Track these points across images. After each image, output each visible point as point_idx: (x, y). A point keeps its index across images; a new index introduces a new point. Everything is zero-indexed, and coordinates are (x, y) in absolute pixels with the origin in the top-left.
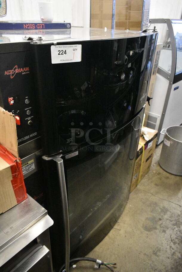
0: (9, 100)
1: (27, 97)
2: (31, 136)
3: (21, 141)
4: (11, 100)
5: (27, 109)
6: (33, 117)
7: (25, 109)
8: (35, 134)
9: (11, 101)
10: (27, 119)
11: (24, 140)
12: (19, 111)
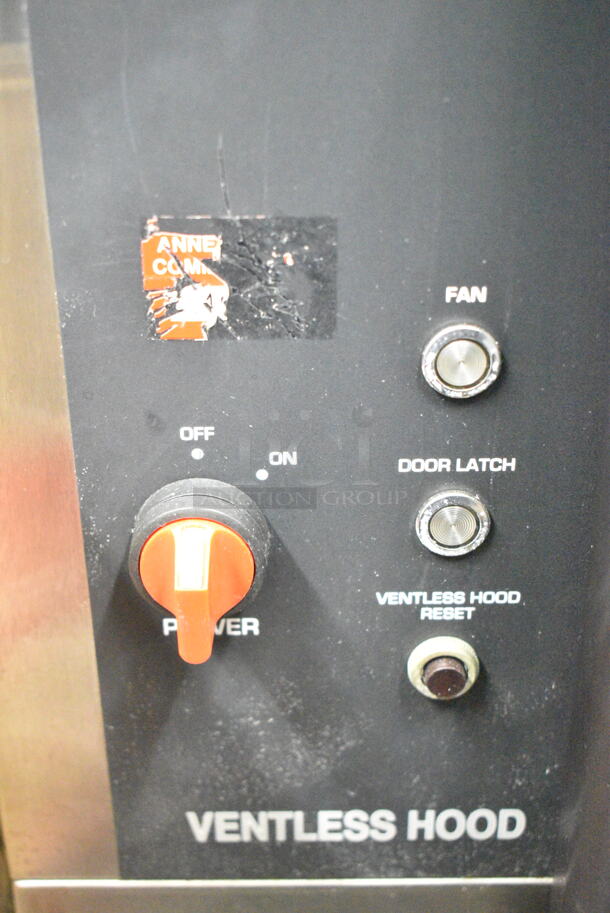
0: (160, 268)
1: (479, 294)
2: (429, 824)
3: (263, 835)
4: (194, 267)
5: (441, 464)
6: (512, 597)
7: (408, 465)
8: (506, 824)
9: (187, 281)
10: (415, 609)
11: (301, 836)
12: (287, 458)
